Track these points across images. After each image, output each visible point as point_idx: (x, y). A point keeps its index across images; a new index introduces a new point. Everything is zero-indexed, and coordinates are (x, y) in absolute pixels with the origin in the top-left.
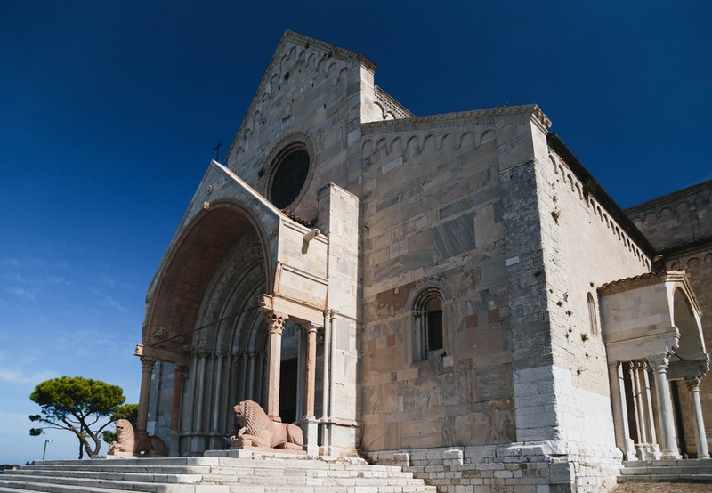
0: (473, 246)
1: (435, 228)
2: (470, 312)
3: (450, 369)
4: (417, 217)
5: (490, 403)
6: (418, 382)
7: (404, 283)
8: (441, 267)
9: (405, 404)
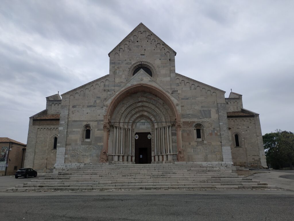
0: (211, 117)
1: (200, 110)
2: (211, 132)
3: (206, 144)
4: (195, 105)
5: (216, 153)
6: (197, 146)
7: (191, 121)
8: (202, 120)
9: (194, 151)
